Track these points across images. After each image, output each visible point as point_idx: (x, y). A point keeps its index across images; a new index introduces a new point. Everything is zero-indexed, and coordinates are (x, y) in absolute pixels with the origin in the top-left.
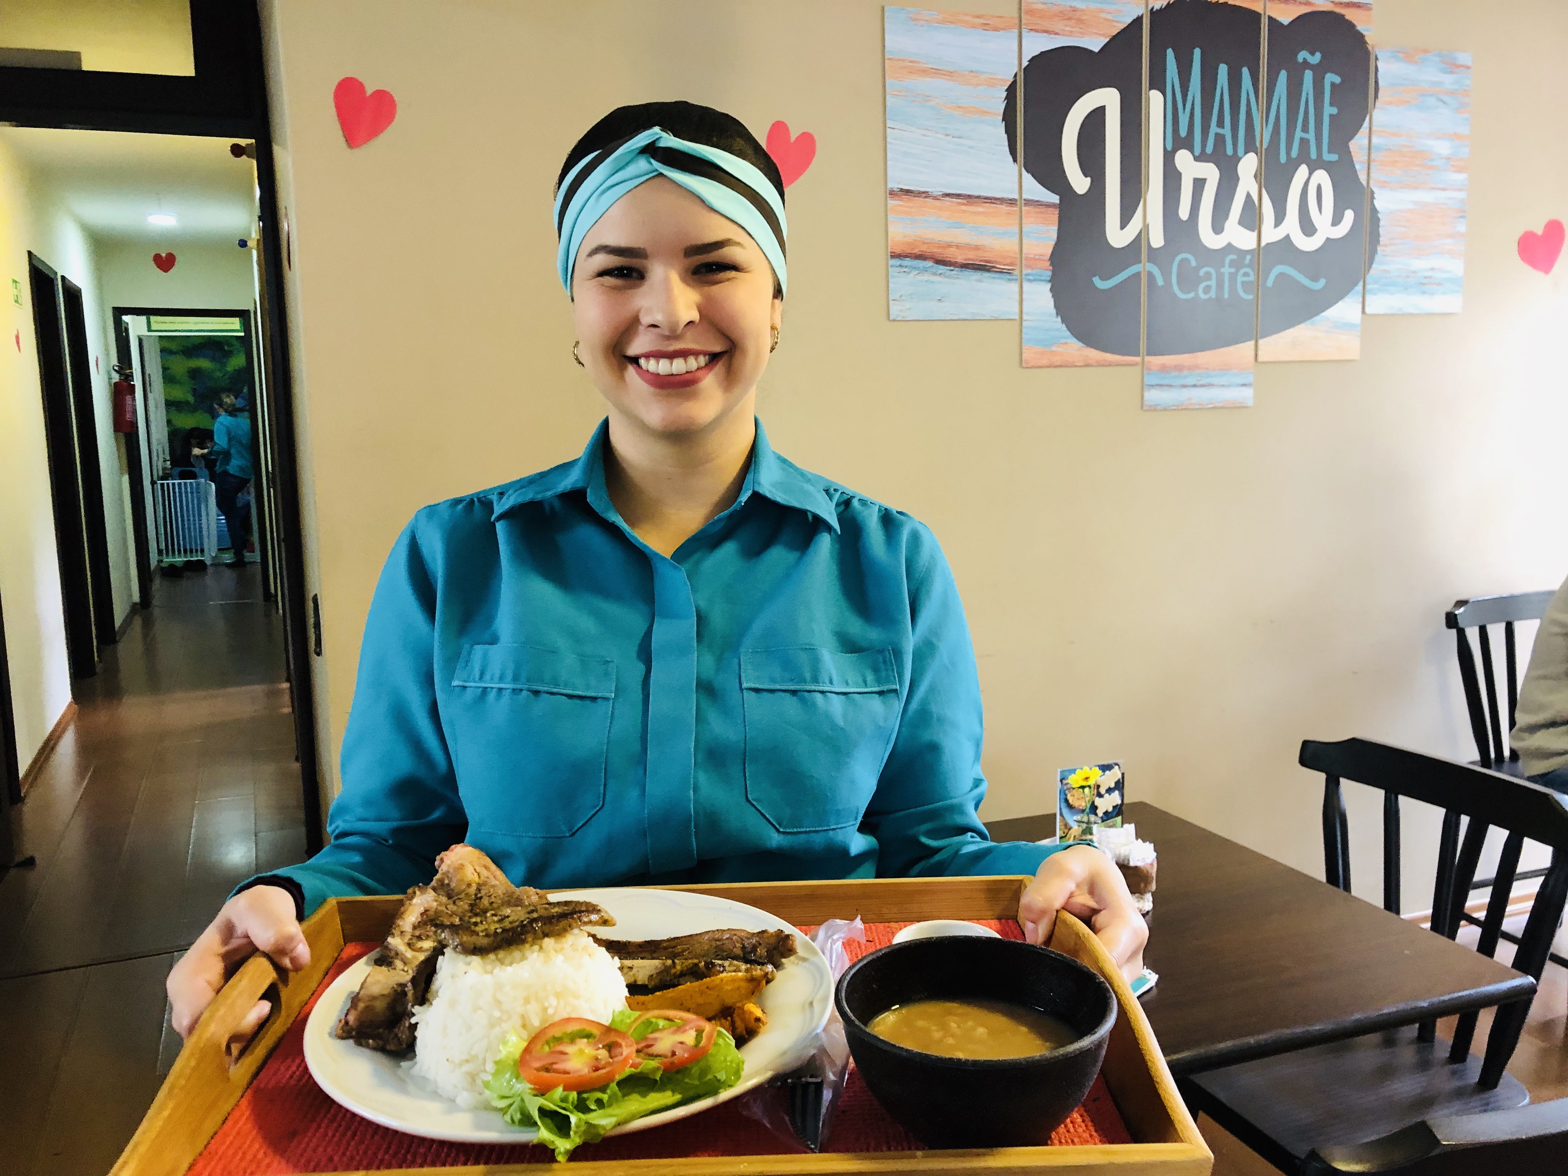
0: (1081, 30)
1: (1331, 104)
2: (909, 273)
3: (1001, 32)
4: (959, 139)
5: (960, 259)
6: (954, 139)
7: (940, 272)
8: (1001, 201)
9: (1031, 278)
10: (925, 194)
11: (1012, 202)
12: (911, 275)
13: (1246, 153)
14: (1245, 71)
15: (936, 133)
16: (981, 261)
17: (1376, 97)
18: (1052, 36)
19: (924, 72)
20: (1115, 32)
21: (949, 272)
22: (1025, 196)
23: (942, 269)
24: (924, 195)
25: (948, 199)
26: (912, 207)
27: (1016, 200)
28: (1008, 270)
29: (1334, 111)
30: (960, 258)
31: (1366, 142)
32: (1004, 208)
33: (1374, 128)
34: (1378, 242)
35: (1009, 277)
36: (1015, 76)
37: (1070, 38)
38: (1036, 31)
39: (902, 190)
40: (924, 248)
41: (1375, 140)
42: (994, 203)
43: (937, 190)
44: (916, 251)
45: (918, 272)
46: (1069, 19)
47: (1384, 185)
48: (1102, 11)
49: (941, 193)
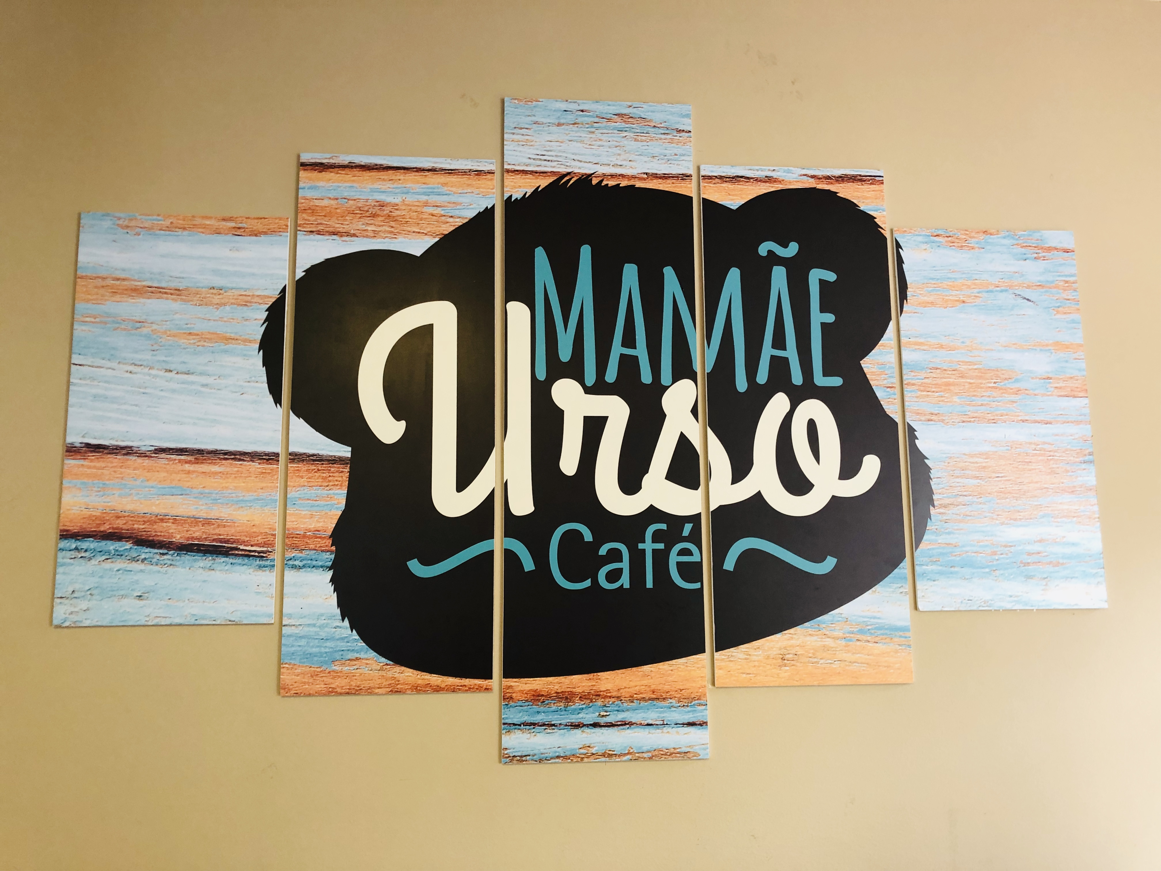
0: (392, 229)
1: (823, 310)
2: (90, 559)
3: (263, 238)
4: (186, 376)
5: (178, 538)
6: (179, 376)
7: (143, 556)
8: (253, 456)
9: (297, 563)
10: (128, 451)
11: (271, 458)
12: (93, 562)
13: (675, 380)
14: (669, 272)
15: (151, 368)
16: (214, 540)
17: (903, 296)
18: (344, 238)
19: (137, 291)
20: (447, 229)
21: (158, 557)
22: (291, 449)
23: (146, 552)
24: (124, 452)
25: (163, 455)
26: (103, 468)
27: (277, 455)
28: (259, 552)
29: (830, 318)
30: (178, 536)
31: (892, 358)
32: (256, 466)
33: (903, 340)
34: (931, 502)
35: (258, 562)
36: (284, 290)
37: (374, 240)
38: (319, 233)
39: (88, 445)
40: (120, 523)
41: (906, 356)
42: (240, 460)
43: (146, 444)
44: (105, 528)
45: (104, 558)
46: (374, 216)
47: (931, 418)
48: (426, 204)
49: (153, 448)
